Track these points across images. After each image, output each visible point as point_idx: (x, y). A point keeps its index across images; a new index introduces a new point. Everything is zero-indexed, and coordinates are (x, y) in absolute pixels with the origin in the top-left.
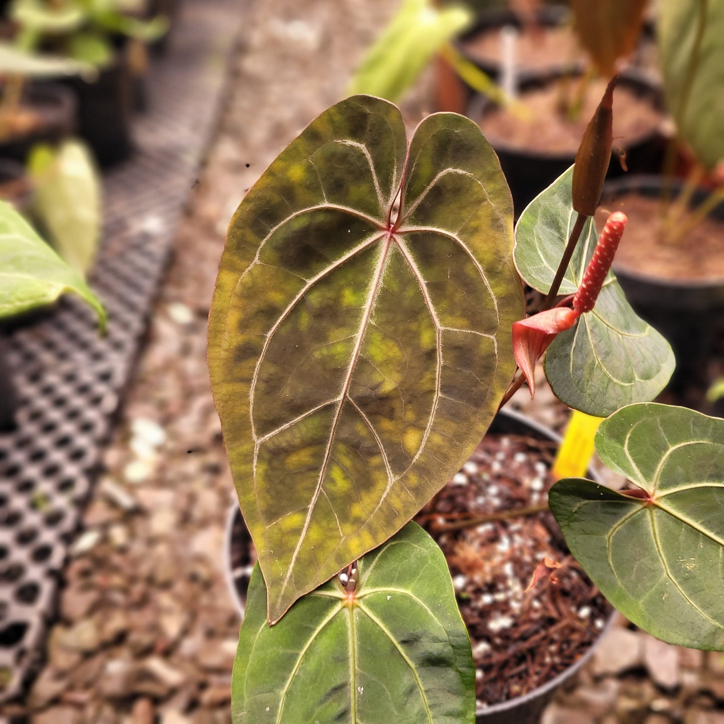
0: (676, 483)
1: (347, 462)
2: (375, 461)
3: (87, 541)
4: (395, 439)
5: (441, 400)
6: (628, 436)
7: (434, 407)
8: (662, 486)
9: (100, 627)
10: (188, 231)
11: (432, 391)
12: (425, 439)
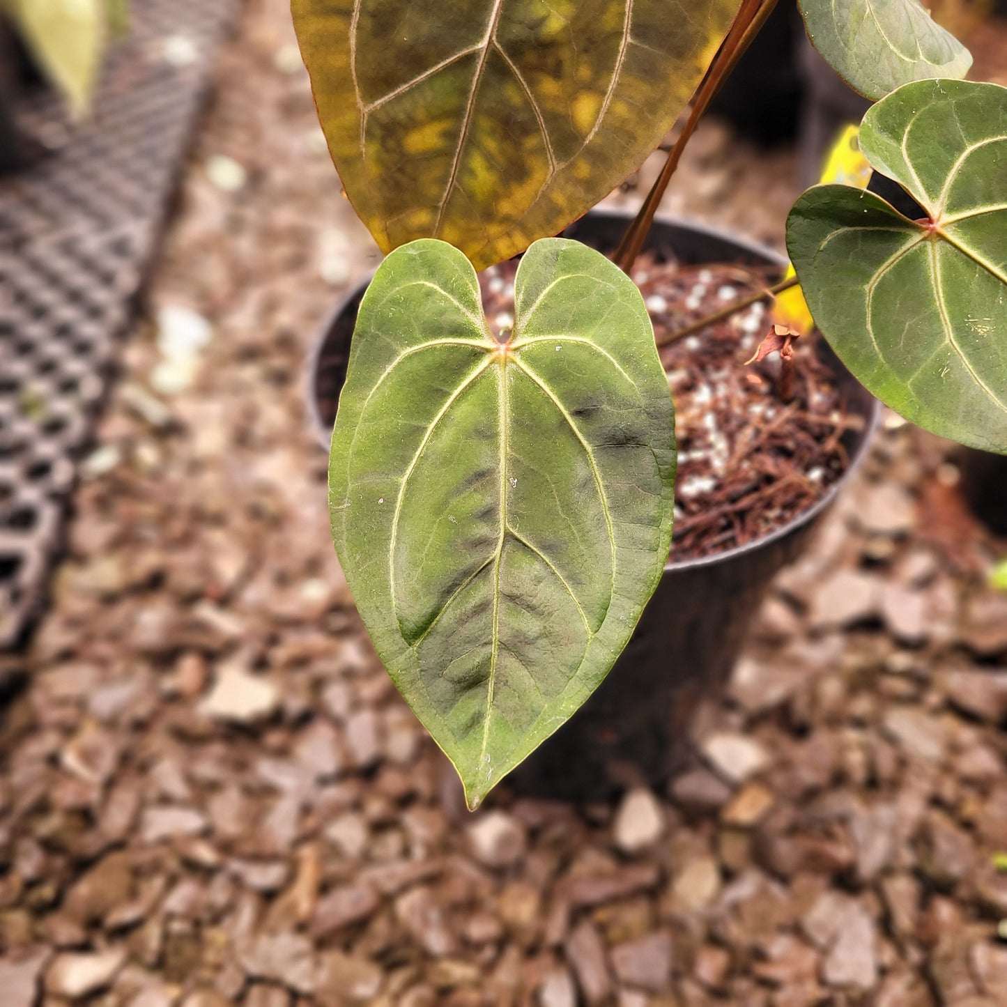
0: (973, 203)
1: (491, 144)
2: (531, 142)
3: (103, 460)
4: (560, 109)
5: (631, 47)
6: (908, 129)
7: (621, 58)
8: (952, 208)
9: (128, 565)
10: (232, 60)
11: (619, 34)
12: (604, 110)
